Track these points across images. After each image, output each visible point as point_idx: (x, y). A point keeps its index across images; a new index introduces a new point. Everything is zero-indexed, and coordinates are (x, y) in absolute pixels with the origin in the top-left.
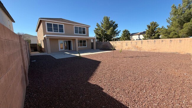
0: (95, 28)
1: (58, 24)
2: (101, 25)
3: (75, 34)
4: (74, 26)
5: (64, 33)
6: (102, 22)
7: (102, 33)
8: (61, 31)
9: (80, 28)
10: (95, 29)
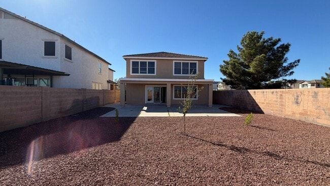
0: (224, 62)
1: (147, 61)
2: (238, 52)
3: (174, 75)
4: (174, 61)
5: (155, 74)
6: (241, 47)
7: (234, 71)
8: (152, 71)
9: (185, 65)
10: (223, 64)
